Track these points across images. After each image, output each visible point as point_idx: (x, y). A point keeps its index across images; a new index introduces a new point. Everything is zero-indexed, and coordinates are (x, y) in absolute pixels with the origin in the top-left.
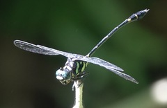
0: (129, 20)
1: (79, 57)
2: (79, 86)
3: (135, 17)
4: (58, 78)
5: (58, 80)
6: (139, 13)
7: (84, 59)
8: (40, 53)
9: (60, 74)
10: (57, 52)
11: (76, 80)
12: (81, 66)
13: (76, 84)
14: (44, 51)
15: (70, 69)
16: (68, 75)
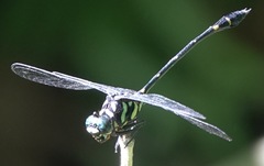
0: (216, 27)
1: (127, 94)
2: (127, 144)
3: (226, 23)
4: (89, 130)
5: (90, 135)
6: (233, 15)
7: (137, 96)
8: (58, 85)
9: (94, 124)
10: (88, 85)
11: (121, 134)
12: (131, 110)
13: (121, 141)
14: (65, 82)
15: (111, 115)
16: (108, 124)
